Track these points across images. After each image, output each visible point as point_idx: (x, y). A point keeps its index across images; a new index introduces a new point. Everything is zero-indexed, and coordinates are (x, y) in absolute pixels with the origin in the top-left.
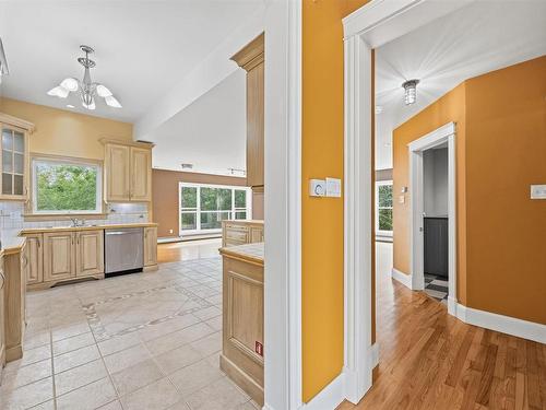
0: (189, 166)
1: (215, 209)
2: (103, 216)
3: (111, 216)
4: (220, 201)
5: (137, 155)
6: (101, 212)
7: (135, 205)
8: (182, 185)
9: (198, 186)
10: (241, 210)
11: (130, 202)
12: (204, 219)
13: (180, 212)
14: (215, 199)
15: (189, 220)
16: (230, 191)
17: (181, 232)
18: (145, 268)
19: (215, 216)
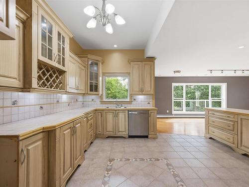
0: (178, 72)
1: (194, 98)
2: (130, 103)
3: (134, 103)
4: (198, 94)
5: (146, 66)
6: (129, 100)
7: (145, 96)
8: (174, 85)
9: (184, 85)
10: (216, 99)
11: (142, 94)
12: (188, 105)
13: (173, 101)
14: (194, 93)
15: (179, 104)
16: (208, 86)
17: (174, 112)
18: (149, 136)
19: (194, 103)
